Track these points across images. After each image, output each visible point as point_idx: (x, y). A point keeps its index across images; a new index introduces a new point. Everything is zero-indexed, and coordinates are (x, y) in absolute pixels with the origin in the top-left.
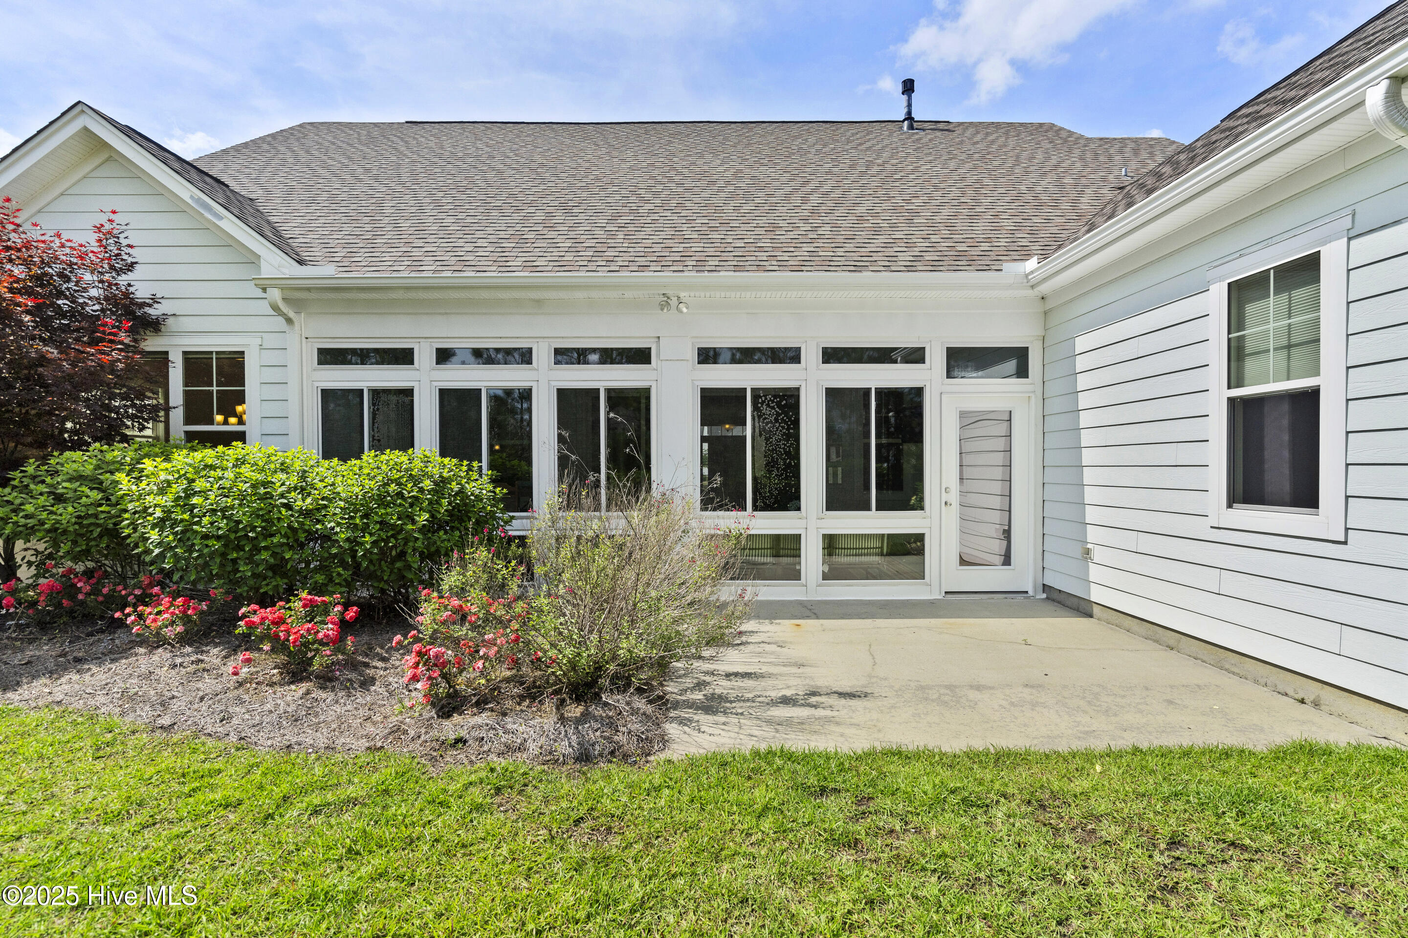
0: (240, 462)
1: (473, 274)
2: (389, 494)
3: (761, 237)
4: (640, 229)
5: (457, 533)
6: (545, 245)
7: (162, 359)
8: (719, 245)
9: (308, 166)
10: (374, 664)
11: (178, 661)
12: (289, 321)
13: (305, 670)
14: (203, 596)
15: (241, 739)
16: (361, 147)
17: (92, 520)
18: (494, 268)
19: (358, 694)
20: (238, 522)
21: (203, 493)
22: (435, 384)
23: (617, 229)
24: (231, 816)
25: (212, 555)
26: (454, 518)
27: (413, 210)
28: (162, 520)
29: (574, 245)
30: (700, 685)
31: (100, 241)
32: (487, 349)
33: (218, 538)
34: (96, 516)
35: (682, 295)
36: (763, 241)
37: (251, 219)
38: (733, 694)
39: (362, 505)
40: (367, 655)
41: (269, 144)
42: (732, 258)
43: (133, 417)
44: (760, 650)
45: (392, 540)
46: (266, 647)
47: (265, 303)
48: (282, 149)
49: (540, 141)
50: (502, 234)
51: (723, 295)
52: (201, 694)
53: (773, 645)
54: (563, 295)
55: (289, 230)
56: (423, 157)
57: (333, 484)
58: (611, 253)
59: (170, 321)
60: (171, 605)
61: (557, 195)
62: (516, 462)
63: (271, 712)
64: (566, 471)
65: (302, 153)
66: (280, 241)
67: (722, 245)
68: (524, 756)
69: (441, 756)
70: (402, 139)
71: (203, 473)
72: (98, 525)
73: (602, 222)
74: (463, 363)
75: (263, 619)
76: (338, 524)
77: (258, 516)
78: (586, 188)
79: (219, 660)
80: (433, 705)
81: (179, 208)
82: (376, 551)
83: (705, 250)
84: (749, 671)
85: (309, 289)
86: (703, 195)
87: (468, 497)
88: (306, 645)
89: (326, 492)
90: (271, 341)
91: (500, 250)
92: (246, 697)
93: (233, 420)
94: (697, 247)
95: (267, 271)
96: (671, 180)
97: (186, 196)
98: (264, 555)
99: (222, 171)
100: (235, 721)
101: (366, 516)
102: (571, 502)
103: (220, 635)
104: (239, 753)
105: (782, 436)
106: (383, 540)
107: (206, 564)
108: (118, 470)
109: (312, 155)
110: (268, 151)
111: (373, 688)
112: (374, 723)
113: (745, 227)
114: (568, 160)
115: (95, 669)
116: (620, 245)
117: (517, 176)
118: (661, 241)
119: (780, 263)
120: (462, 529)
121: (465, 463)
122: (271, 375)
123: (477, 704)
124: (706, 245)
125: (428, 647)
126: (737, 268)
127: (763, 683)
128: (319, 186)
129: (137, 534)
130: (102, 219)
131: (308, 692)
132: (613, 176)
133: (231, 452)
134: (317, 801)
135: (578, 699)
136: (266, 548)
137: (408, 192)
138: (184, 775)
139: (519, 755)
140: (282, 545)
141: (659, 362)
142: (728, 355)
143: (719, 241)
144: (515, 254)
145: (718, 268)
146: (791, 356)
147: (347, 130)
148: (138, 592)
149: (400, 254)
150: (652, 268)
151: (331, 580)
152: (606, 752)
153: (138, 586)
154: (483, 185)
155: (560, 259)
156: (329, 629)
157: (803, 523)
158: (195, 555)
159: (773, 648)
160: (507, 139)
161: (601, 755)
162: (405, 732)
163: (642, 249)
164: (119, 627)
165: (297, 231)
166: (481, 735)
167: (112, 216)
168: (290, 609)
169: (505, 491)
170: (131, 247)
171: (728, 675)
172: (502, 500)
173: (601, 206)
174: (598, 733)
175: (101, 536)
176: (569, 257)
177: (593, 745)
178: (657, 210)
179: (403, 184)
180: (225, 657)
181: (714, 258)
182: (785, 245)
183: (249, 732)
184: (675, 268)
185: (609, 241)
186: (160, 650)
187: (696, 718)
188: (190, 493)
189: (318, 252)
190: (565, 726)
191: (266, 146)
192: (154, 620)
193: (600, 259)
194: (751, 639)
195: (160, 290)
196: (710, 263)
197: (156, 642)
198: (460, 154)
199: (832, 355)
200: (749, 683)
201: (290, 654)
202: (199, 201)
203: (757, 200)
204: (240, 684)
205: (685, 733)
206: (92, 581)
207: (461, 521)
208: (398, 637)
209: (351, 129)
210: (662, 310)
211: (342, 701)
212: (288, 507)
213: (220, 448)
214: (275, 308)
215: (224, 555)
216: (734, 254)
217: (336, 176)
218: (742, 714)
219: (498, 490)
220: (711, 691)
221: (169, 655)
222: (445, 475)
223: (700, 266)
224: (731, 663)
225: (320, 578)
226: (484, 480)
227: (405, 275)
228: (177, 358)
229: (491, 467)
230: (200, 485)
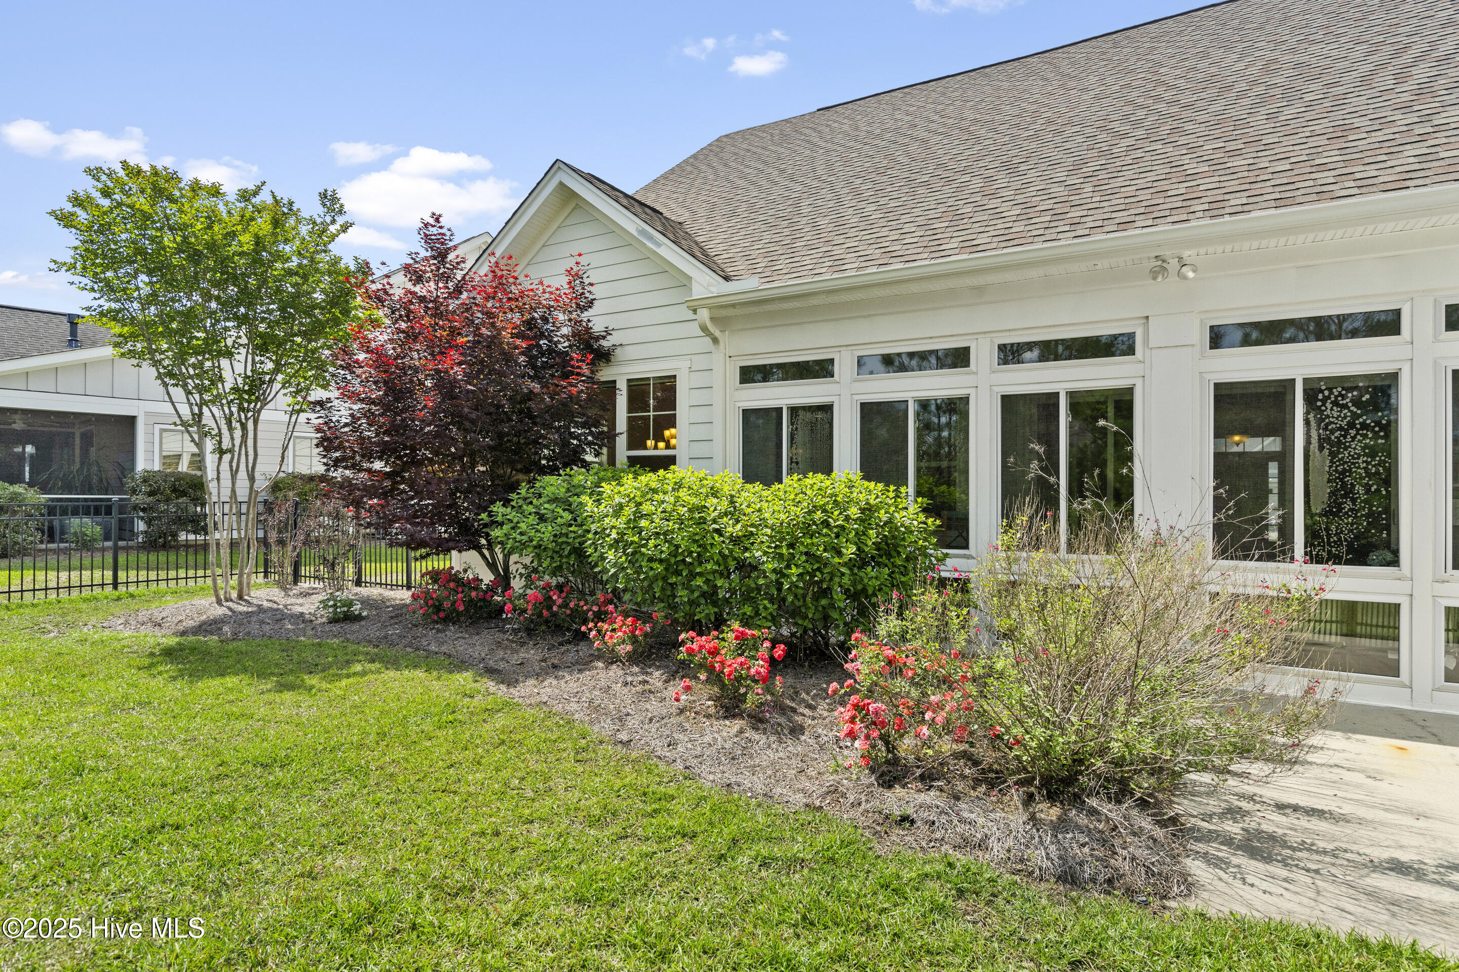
0: (678, 486)
1: (901, 266)
2: (814, 523)
3: (1320, 149)
4: (1115, 175)
5: (886, 571)
6: (985, 218)
7: (612, 386)
8: (1246, 174)
9: (727, 180)
10: (801, 710)
11: (629, 679)
12: (715, 340)
13: (738, 707)
14: (647, 618)
15: (686, 768)
16: (774, 148)
17: (564, 539)
18: (925, 255)
19: (789, 742)
20: (678, 547)
21: (649, 516)
22: (856, 397)
23: (1082, 180)
24: (689, 847)
25: (656, 578)
26: (882, 552)
27: (831, 204)
28: (617, 541)
29: (1024, 211)
30: (1232, 813)
31: (569, 283)
32: (899, 355)
33: (661, 561)
34: (566, 535)
35: (1186, 254)
36: (1325, 154)
37: (683, 242)
38: (1294, 838)
39: (788, 534)
40: (794, 700)
41: (692, 165)
42: (1271, 190)
43: (589, 444)
44: (1336, 778)
45: (818, 573)
46: (703, 676)
47: (695, 325)
48: (704, 168)
49: (970, 93)
50: (932, 214)
51: (1255, 245)
52: (650, 715)
53: (1356, 774)
54: (1010, 276)
55: (714, 248)
56: (837, 144)
57: (759, 510)
58: (1076, 213)
59: (618, 351)
60: (624, 624)
61: (997, 153)
62: (946, 488)
63: (710, 745)
64: (1027, 499)
65: (721, 167)
66: (707, 260)
67: (1251, 174)
68: (987, 856)
69: (886, 833)
70: (814, 130)
71: (649, 496)
72: (568, 544)
73: (1061, 175)
74: (871, 373)
75: (701, 647)
76: (765, 553)
77: (695, 541)
78: (1036, 137)
79: (661, 683)
80: (873, 770)
81: (627, 242)
82: (801, 585)
83: (1223, 185)
84: (1320, 807)
85: (733, 306)
86: (1212, 108)
87: (897, 529)
88: (739, 679)
89: (755, 518)
90: (700, 362)
91: (930, 232)
92: (687, 726)
93: (661, 445)
94: (1207, 183)
95: (698, 292)
96: (1158, 99)
97: (632, 230)
98: (699, 581)
99: (655, 201)
100: (680, 748)
101: (791, 546)
103: (660, 659)
104: (688, 783)
105: (1363, 449)
106: (808, 572)
107: (650, 586)
108: (582, 493)
109: (730, 167)
110: (691, 173)
111: (803, 738)
112: (810, 778)
113: (1287, 141)
114: (1008, 107)
115: (568, 677)
116: (1089, 200)
117: (945, 142)
118: (1150, 185)
119: (1360, 183)
120: (890, 565)
121: (892, 488)
122: (699, 397)
123: (922, 778)
124: (1222, 179)
125: (867, 701)
126: (1279, 203)
127: (1348, 829)
128: (738, 197)
129: (596, 554)
130: (570, 263)
131: (741, 731)
132: (1071, 114)
133: (669, 476)
134: (764, 852)
135: (1052, 797)
136: (700, 574)
137: (824, 185)
138: (645, 794)
139: (980, 853)
140: (715, 572)
141: (1148, 352)
142: (1238, 335)
143: (1246, 168)
144: (949, 235)
145: (1246, 208)
147: (760, 134)
148: (595, 608)
149: (820, 255)
150: (1137, 224)
151: (757, 614)
152: (1101, 878)
153: (594, 603)
154: (905, 160)
155: (1007, 231)
156: (759, 666)
157: (1403, 586)
158: (642, 577)
159: (1359, 778)
160: (930, 101)
161: (1093, 880)
162: (844, 795)
163: (1122, 201)
164: (581, 640)
165: (721, 247)
166: (931, 818)
167: (579, 259)
168: (723, 639)
169: (938, 522)
170: (592, 285)
171: (1281, 807)
172: (934, 533)
173: (1057, 155)
174: (1086, 850)
175: (570, 554)
176: (1019, 227)
177: (1081, 864)
178: (1140, 144)
179: (818, 178)
180: (666, 682)
181: (1238, 195)
182: (1369, 153)
183: (694, 762)
184: (1176, 219)
185: (1071, 198)
186: (614, 666)
187: (1235, 860)
188: (639, 515)
189: (741, 265)
190: (1038, 830)
191: (689, 168)
192: (611, 637)
193: (1062, 223)
194: (1310, 758)
195: (611, 322)
196: (1232, 203)
197: (612, 659)
198: (878, 131)
200: (1322, 826)
201: (723, 687)
202: (642, 232)
203: (1308, 97)
204: (682, 711)
205: (1220, 879)
206: (564, 595)
207: (889, 556)
208: (835, 685)
209: (764, 132)
210: (1155, 278)
211: (774, 746)
212: (718, 532)
213: (661, 472)
214: (704, 328)
215: (664, 579)
216: (1273, 183)
217: (753, 183)
218: (1317, 872)
219: (930, 521)
220: (1253, 825)
221: (621, 672)
222: (872, 502)
223: (1215, 210)
224: (1283, 789)
225: (748, 610)
226: (913, 508)
227: (828, 277)
228: (622, 386)
229: (919, 493)
230: (647, 508)
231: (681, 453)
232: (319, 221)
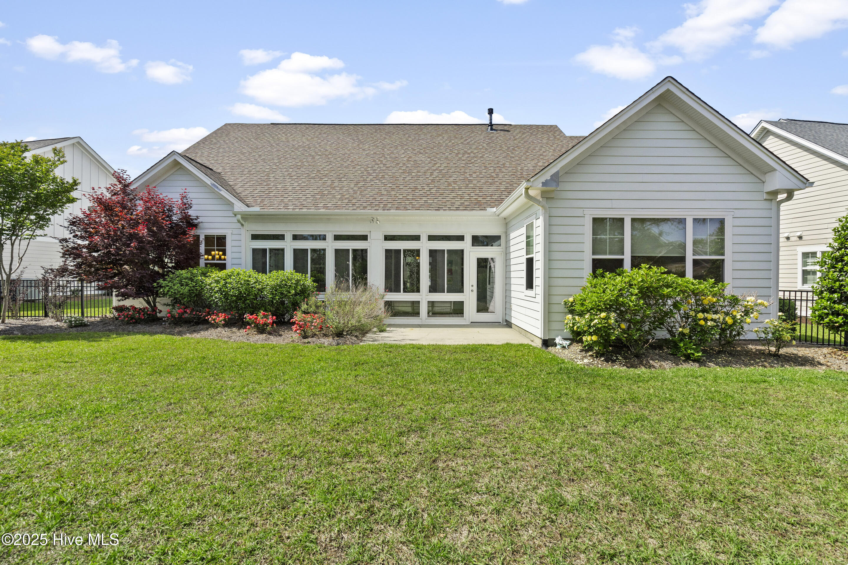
1: (306, 210)
2: (282, 284)
3: (409, 192)
4: (366, 189)
7: (198, 237)
8: (393, 197)
9: (235, 153)
10: (281, 331)
11: (224, 331)
12: (242, 225)
13: (264, 331)
14: (230, 313)
19: (278, 337)
20: (241, 292)
21: (230, 283)
22: (292, 247)
25: (233, 301)
26: (301, 292)
28: (218, 291)
29: (342, 196)
31: (182, 199)
33: (235, 296)
35: (378, 218)
36: (410, 195)
39: (275, 288)
40: (278, 330)
42: (397, 204)
44: (396, 333)
46: (253, 326)
47: (235, 219)
48: (222, 142)
51: (392, 218)
52: (238, 336)
54: (337, 217)
58: (354, 201)
59: (201, 225)
60: (222, 315)
62: (319, 274)
63: (258, 339)
65: (231, 144)
66: (241, 200)
73: (352, 185)
75: (251, 318)
76: (268, 293)
77: (246, 290)
80: (301, 336)
82: (279, 301)
83: (388, 199)
84: (389, 336)
85: (250, 215)
87: (305, 286)
88: (264, 325)
89: (264, 283)
90: (235, 232)
92: (251, 337)
94: (386, 197)
95: (236, 209)
97: (209, 183)
100: (251, 340)
101: (276, 291)
102: (338, 286)
103: (236, 324)
105: (414, 265)
106: (281, 298)
111: (282, 336)
112: (286, 341)
113: (405, 188)
115: (203, 332)
116: (358, 197)
119: (412, 206)
120: (303, 296)
121: (304, 275)
122: (235, 243)
124: (389, 197)
125: (300, 323)
126: (398, 208)
128: (243, 165)
129: (210, 295)
130: (182, 192)
131: (266, 337)
132: (359, 160)
135: (338, 337)
136: (248, 299)
140: (253, 299)
141: (371, 240)
143: (394, 195)
145: (391, 208)
146: (417, 238)
148: (204, 314)
150: (368, 208)
151: (268, 308)
153: (204, 312)
156: (271, 321)
157: (420, 297)
158: (228, 301)
162: (295, 341)
163: (366, 199)
164: (207, 322)
165: (241, 189)
167: (186, 191)
168: (258, 315)
169: (317, 284)
170: (191, 200)
172: (316, 287)
173: (353, 177)
180: (238, 330)
181: (390, 204)
183: (256, 342)
184: (375, 208)
186: (218, 329)
188: (226, 283)
189: (251, 199)
192: (217, 320)
195: (199, 214)
196: (388, 206)
197: (217, 326)
199: (431, 238)
201: (259, 327)
202: (213, 185)
204: (248, 334)
207: (303, 293)
210: (371, 222)
212: (254, 287)
214: (238, 221)
215: (236, 301)
219: (315, 284)
221: (221, 330)
222: (298, 279)
223: (384, 207)
224: (385, 335)
225: (265, 308)
226: (310, 281)
227: (283, 211)
228: (202, 238)
229: (311, 276)
230: (228, 281)
231: (228, 262)
232: (52, 159)
